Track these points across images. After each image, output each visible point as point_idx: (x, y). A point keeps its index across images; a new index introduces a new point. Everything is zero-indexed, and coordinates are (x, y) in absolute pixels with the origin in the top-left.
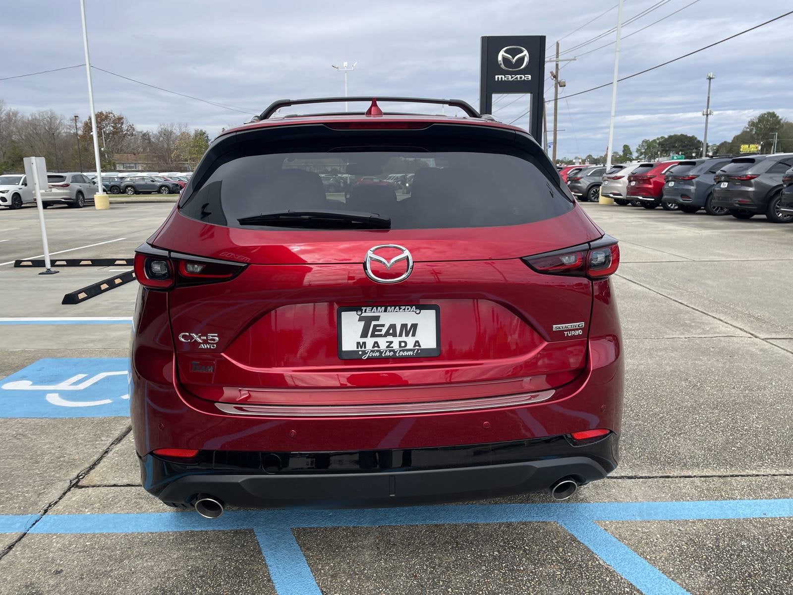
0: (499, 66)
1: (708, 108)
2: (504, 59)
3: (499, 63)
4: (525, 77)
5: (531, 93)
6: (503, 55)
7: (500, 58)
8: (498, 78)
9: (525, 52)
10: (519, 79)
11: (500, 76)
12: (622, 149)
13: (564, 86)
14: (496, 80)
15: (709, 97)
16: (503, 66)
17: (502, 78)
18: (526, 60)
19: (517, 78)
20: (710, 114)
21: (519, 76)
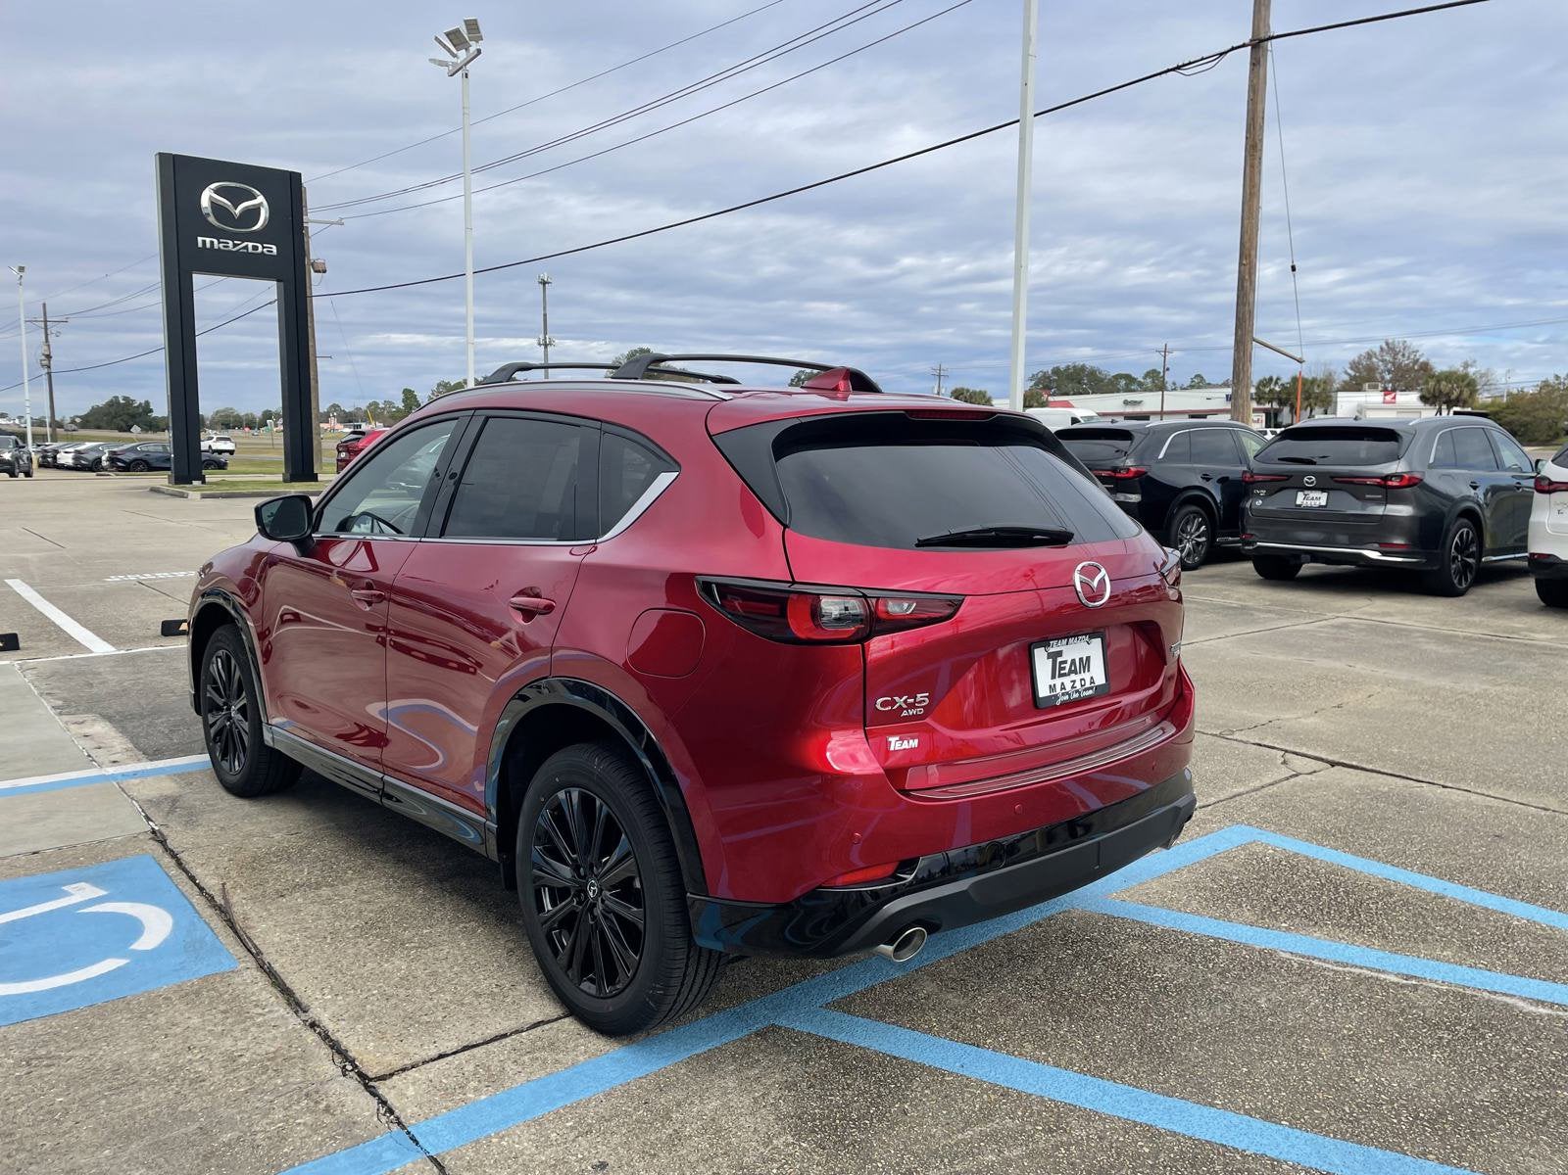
0: (203, 217)
1: (545, 333)
2: (214, 204)
3: (204, 211)
4: (264, 248)
5: (278, 281)
6: (211, 197)
7: (205, 202)
8: (204, 242)
9: (261, 199)
10: (250, 250)
11: (208, 240)
12: (402, 396)
13: (325, 272)
14: (200, 245)
15: (545, 315)
16: (212, 219)
17: (212, 243)
18: (264, 214)
19: (246, 247)
20: (551, 345)
21: (250, 244)
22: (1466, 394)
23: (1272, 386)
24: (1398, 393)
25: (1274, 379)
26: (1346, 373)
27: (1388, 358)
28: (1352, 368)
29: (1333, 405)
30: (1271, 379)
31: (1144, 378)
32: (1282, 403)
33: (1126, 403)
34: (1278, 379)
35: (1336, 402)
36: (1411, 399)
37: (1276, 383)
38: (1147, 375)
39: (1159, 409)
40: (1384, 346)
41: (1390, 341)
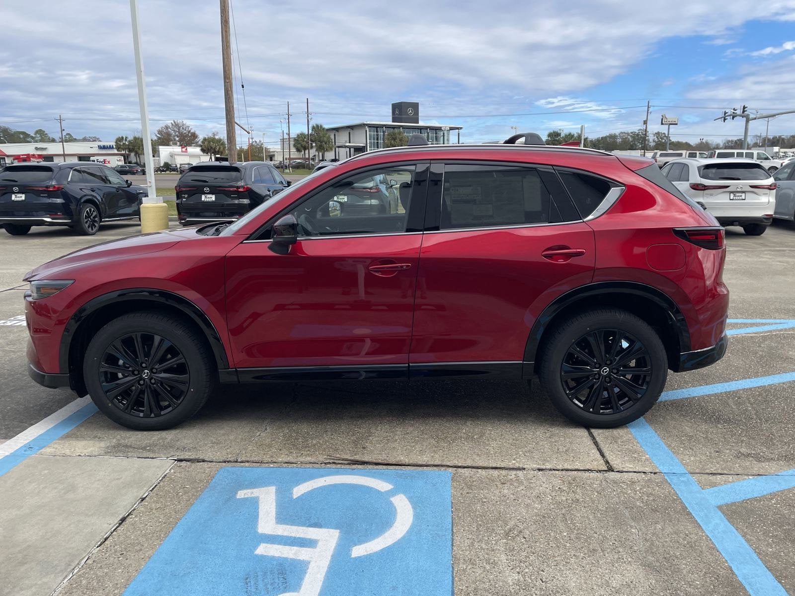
22: (222, 149)
23: (124, 142)
24: (188, 147)
25: (124, 138)
26: (156, 136)
27: (175, 129)
28: (159, 134)
29: (157, 152)
30: (123, 138)
31: (35, 134)
32: (130, 151)
33: (37, 149)
34: (126, 138)
35: (159, 151)
36: (195, 150)
37: (126, 140)
38: (37, 132)
39: (62, 153)
40: (173, 123)
41: (176, 121)
